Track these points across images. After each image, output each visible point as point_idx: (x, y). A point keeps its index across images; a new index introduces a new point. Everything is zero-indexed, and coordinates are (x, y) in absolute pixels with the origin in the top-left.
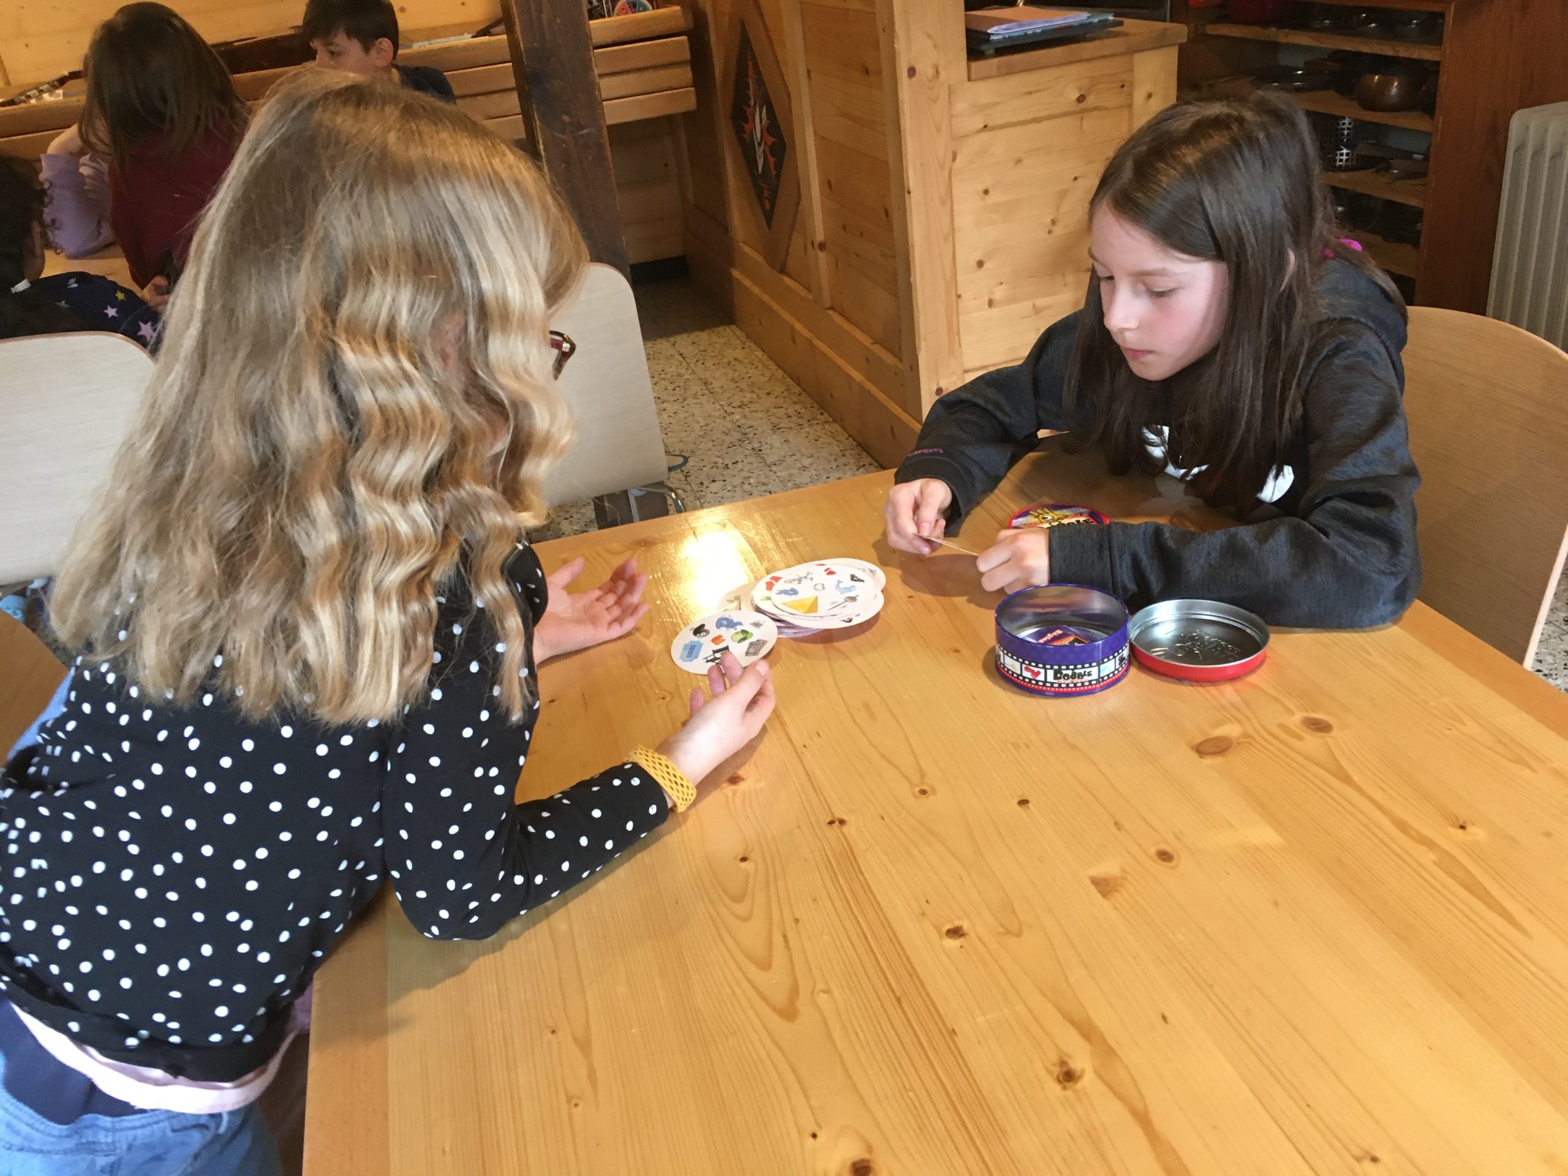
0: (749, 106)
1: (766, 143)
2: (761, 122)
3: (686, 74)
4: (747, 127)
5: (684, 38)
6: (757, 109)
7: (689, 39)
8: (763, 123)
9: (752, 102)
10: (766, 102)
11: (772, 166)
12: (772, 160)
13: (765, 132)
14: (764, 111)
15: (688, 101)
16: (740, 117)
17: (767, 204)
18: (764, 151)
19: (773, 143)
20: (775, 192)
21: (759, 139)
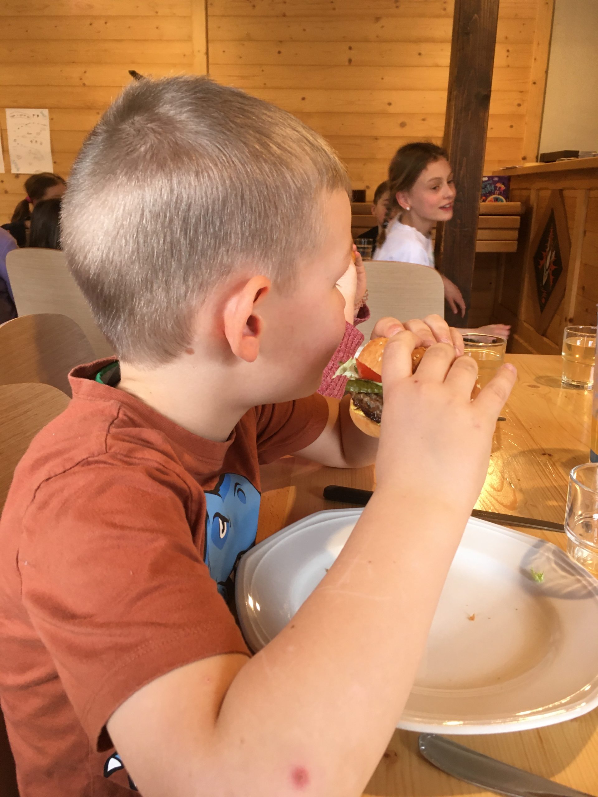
0: (545, 251)
1: (551, 269)
2: (551, 258)
3: (515, 234)
4: (541, 262)
5: (519, 217)
6: (550, 253)
7: (521, 219)
8: (552, 259)
9: (548, 249)
10: (556, 248)
11: (551, 281)
12: (552, 277)
13: (552, 264)
14: (554, 253)
15: (513, 247)
16: (539, 257)
17: (543, 300)
18: (549, 274)
19: (555, 269)
20: (549, 294)
21: (547, 267)
